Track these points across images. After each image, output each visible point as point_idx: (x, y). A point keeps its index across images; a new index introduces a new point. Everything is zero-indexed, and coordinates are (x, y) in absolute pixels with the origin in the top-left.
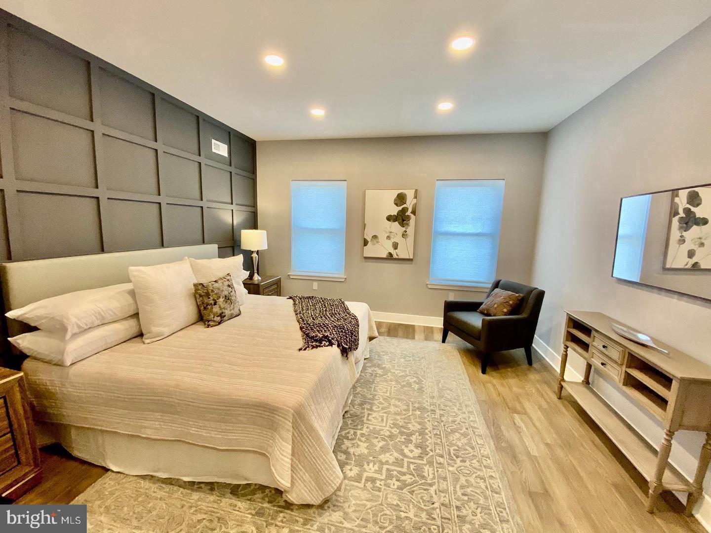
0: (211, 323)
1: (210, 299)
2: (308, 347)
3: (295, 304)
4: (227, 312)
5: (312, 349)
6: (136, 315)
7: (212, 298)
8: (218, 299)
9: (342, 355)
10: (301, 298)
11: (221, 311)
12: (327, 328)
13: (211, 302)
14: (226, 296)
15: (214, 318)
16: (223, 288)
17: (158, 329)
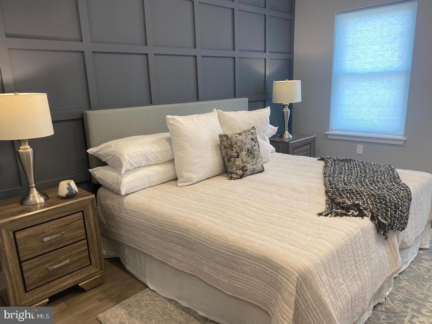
0: (234, 176)
1: (233, 152)
2: (331, 213)
3: (326, 166)
4: (249, 167)
5: (335, 216)
6: (172, 161)
7: (235, 150)
8: (240, 152)
9: (378, 231)
10: (335, 161)
11: (243, 165)
12: (361, 196)
13: (234, 154)
14: (248, 150)
15: (236, 170)
16: (246, 141)
17: (188, 174)
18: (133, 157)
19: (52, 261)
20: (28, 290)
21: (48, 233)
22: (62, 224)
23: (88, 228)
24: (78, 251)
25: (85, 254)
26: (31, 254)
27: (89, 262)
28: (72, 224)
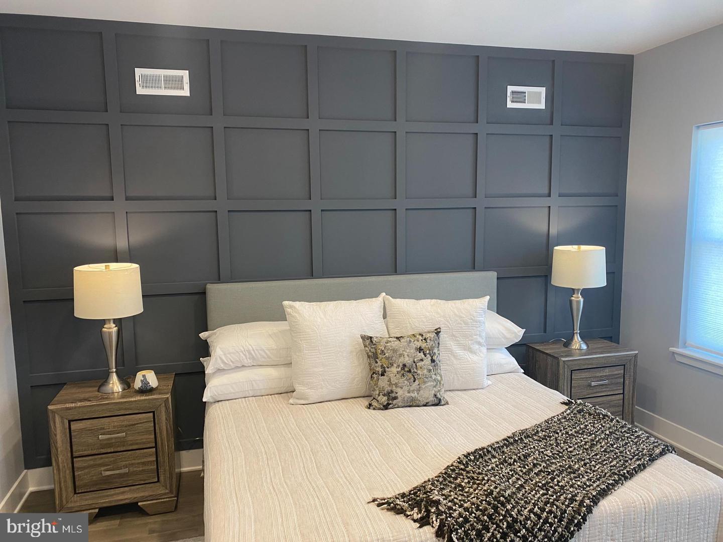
0: (374, 403)
2: (390, 504)
16: (403, 351)
17: (302, 388)
18: (230, 353)
19: (109, 465)
20: (77, 492)
21: (107, 430)
22: (126, 423)
23: (158, 435)
24: (143, 460)
25: (152, 467)
26: (85, 450)
27: (157, 479)
28: (139, 425)
